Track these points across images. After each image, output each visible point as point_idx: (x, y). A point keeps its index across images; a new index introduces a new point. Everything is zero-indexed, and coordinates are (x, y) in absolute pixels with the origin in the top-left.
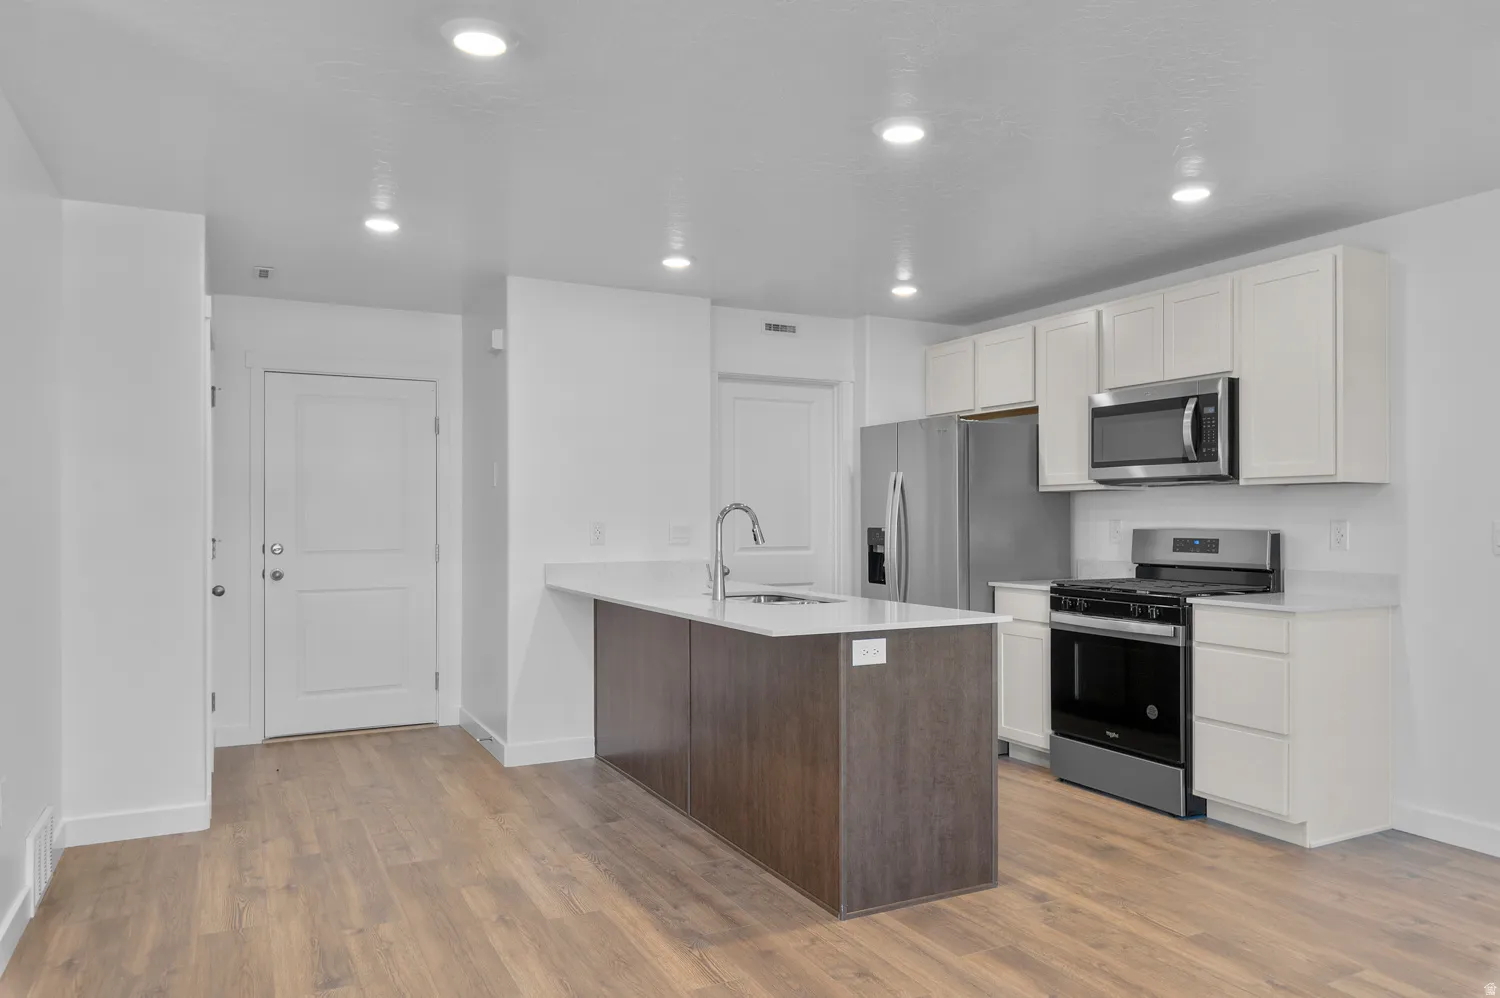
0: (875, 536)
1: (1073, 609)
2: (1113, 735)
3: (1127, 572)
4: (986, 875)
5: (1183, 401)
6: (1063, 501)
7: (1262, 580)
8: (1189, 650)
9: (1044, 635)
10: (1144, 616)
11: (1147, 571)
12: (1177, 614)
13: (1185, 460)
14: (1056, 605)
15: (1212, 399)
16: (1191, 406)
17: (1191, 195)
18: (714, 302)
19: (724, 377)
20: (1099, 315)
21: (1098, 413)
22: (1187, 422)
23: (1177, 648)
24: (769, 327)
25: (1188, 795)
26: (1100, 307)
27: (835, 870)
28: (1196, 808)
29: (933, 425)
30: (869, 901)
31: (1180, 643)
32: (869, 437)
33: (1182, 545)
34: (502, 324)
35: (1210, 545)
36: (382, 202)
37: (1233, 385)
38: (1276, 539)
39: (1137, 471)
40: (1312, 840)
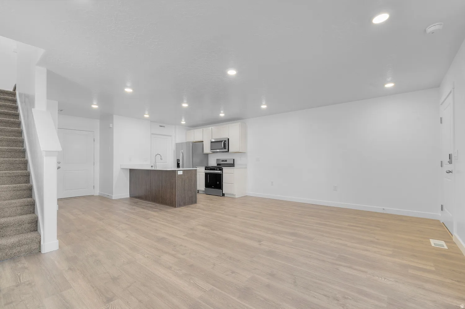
0: (178, 160)
1: (208, 170)
2: (213, 187)
3: (216, 165)
4: (195, 202)
5: (222, 141)
6: (207, 154)
7: (232, 165)
8: (222, 174)
9: (204, 174)
10: (217, 170)
11: (218, 165)
12: (221, 170)
13: (222, 149)
14: (206, 169)
15: (226, 141)
16: (223, 142)
17: (222, 115)
18: (151, 121)
19: (152, 134)
20: (212, 128)
21: (212, 142)
22: (223, 144)
23: (221, 174)
24: (160, 126)
25: (222, 193)
26: (212, 127)
27: (176, 202)
28: (223, 195)
29: (188, 143)
30: (180, 206)
31: (221, 173)
32: (177, 145)
33: (223, 161)
34: (112, 123)
35: (226, 161)
36: (95, 103)
37: (228, 139)
38: (234, 160)
39: (218, 150)
40: (236, 197)
